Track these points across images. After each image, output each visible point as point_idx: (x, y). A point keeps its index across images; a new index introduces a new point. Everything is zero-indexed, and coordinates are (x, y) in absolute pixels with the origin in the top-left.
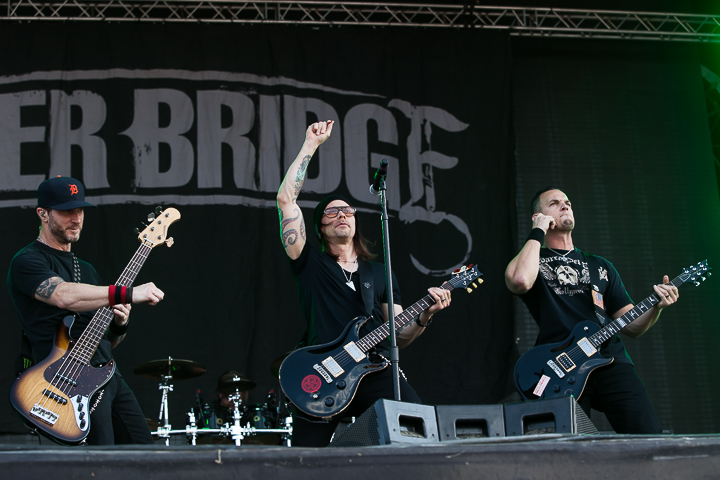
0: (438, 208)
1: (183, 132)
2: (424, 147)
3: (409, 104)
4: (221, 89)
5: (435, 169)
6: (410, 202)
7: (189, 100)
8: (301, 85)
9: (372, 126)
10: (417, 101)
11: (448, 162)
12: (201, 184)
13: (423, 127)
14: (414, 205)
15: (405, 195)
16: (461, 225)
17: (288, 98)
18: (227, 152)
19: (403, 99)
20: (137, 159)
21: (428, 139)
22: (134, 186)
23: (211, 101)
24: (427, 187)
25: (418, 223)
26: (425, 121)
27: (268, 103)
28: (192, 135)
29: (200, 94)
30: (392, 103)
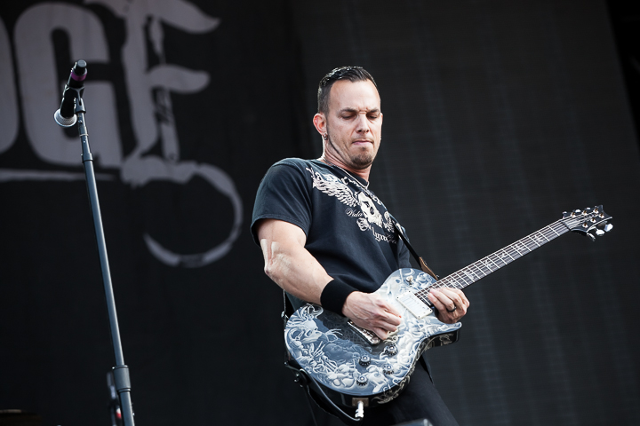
0: (186, 155)
2: (152, 61)
5: (175, 96)
6: (137, 152)
9: (61, 41)
11: (195, 81)
13: (147, 30)
14: (145, 155)
15: (128, 141)
16: (221, 181)
21: (158, 47)
24: (163, 125)
25: (153, 183)
26: (150, 19)
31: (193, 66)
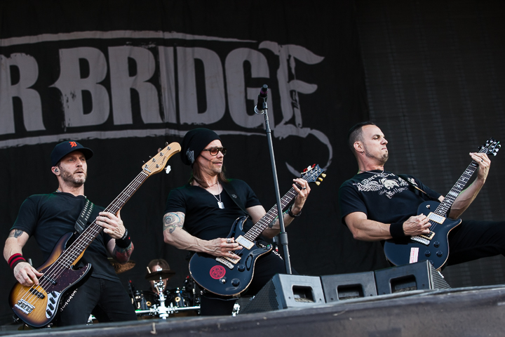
0: (305, 125)
1: (99, 81)
2: (291, 77)
3: (276, 44)
4: (127, 45)
5: (300, 94)
6: (283, 122)
7: (102, 55)
8: (189, 37)
9: (247, 66)
10: (282, 41)
11: (310, 88)
12: (117, 122)
13: (288, 61)
14: (286, 123)
15: (278, 117)
16: (323, 138)
17: (179, 49)
18: (134, 95)
19: (272, 40)
20: (65, 105)
21: (293, 71)
22: (65, 126)
23: (119, 55)
24: (295, 109)
25: (290, 137)
26: (290, 56)
27: (165, 53)
28: (106, 83)
29: (111, 50)
30: (263, 45)
31: (309, 81)
